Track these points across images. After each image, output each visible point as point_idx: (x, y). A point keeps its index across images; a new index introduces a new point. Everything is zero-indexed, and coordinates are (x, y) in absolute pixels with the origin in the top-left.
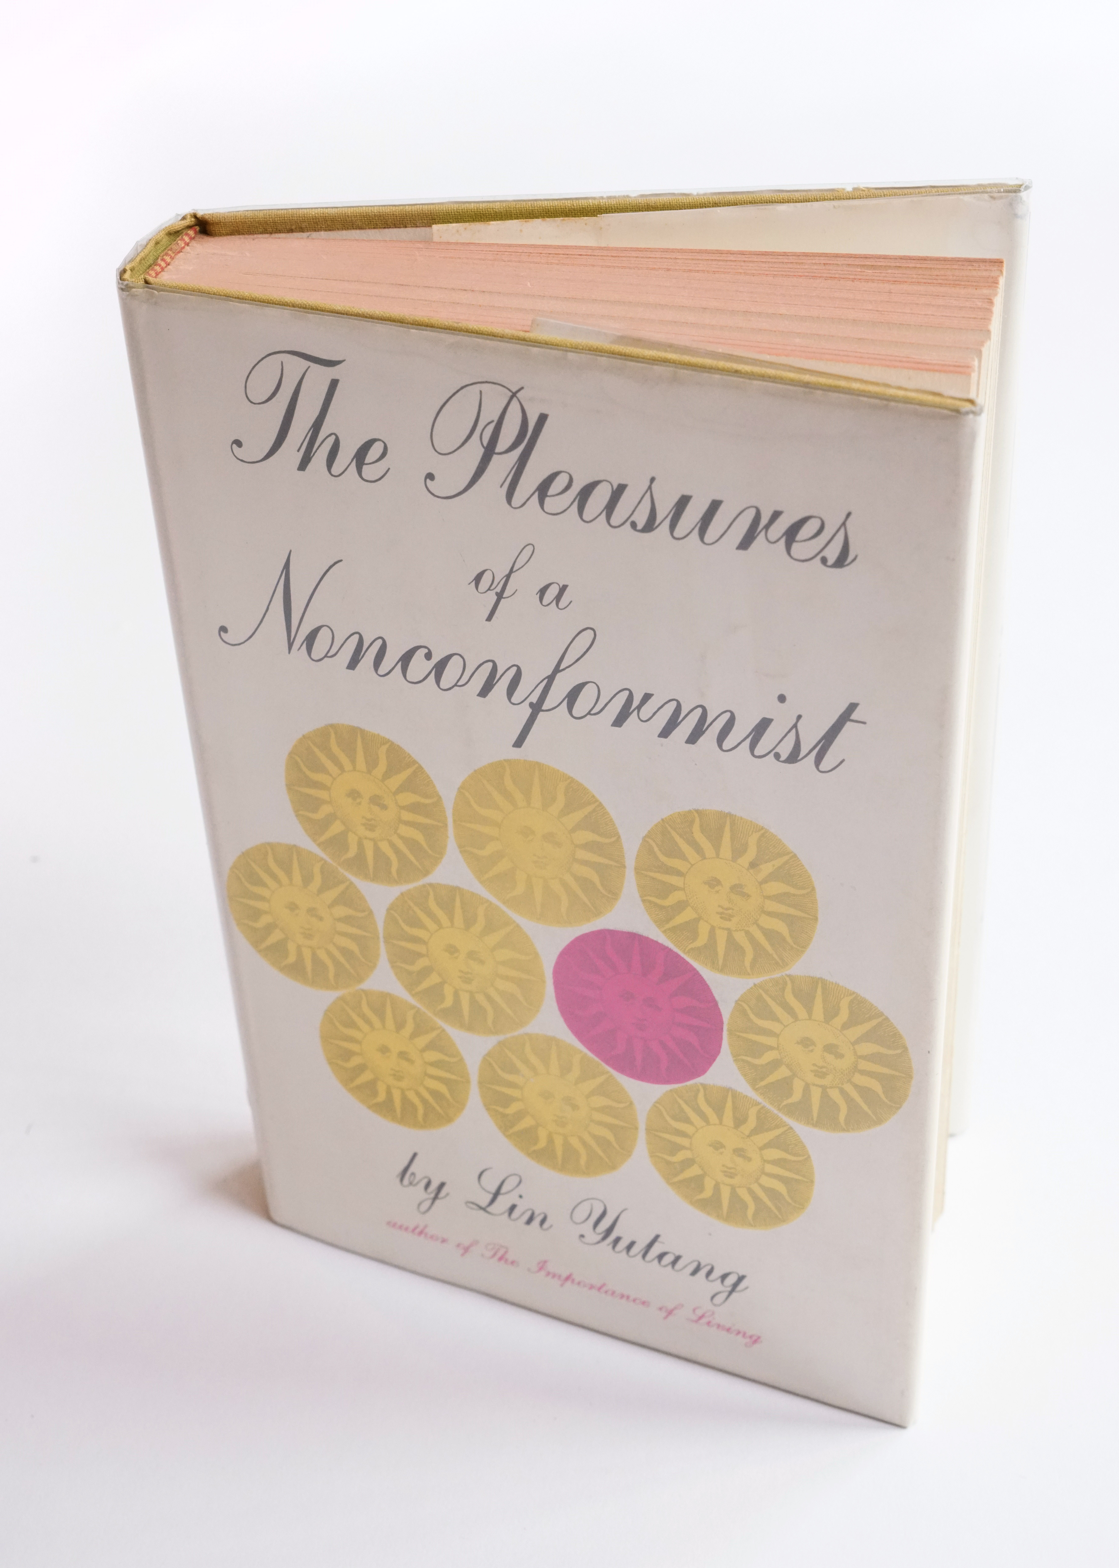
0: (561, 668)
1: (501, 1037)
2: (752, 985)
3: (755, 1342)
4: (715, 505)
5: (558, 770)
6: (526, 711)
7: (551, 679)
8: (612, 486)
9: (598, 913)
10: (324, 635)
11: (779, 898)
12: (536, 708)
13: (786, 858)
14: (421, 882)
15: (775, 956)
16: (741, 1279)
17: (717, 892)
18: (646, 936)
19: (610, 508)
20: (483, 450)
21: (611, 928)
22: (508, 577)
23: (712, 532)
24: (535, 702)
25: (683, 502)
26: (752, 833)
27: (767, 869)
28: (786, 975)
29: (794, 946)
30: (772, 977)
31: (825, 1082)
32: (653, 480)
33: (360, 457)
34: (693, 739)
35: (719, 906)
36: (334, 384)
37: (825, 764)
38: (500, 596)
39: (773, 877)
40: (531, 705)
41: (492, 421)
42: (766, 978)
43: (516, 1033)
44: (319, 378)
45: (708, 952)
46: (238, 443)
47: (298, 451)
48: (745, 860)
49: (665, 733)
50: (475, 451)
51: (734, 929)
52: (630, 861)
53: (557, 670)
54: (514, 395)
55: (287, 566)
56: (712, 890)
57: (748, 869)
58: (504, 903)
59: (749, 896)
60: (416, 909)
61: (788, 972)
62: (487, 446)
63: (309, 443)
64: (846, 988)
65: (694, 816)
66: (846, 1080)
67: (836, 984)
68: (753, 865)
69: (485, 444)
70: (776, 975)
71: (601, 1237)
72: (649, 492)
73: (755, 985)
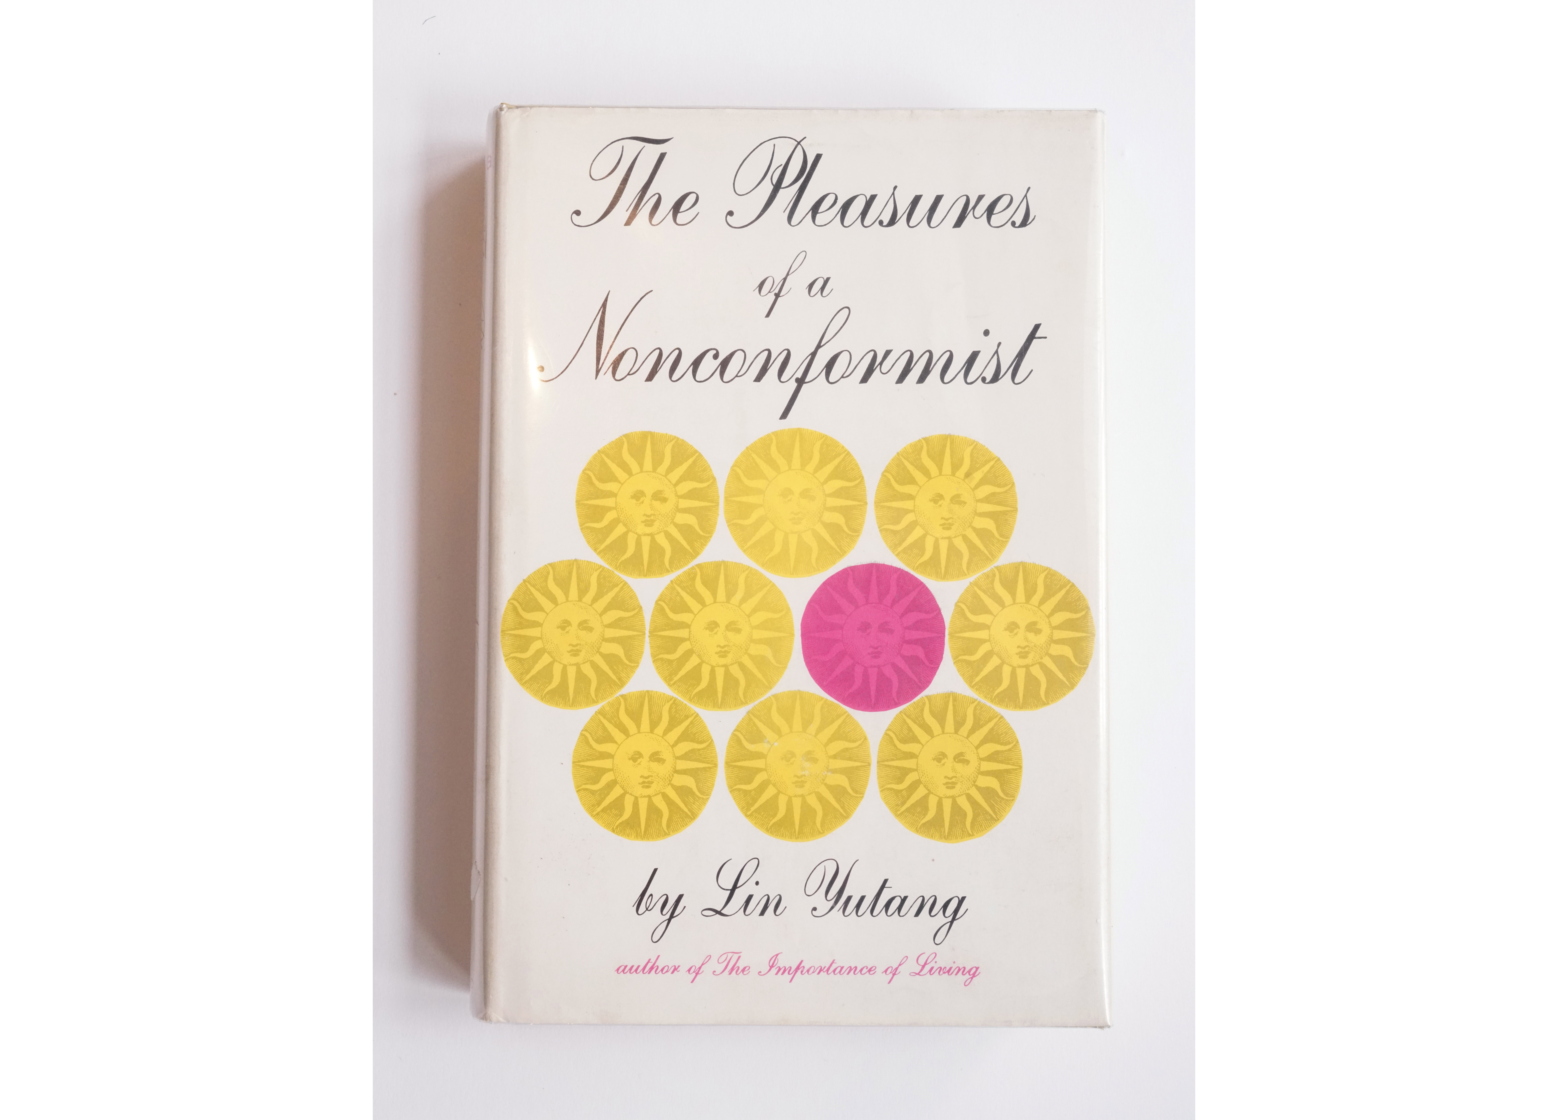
0: (821, 345)
1: (750, 707)
2: (969, 584)
3: (974, 975)
4: (938, 199)
5: (816, 431)
6: (793, 385)
7: (814, 354)
8: (866, 197)
9: (842, 553)
10: (629, 357)
11: (987, 500)
12: (801, 382)
13: (992, 463)
14: (690, 566)
15: (986, 552)
16: (961, 901)
17: (940, 506)
18: (883, 563)
19: (864, 214)
20: (772, 187)
21: (853, 565)
22: (785, 279)
23: (935, 220)
24: (800, 377)
25: (917, 200)
26: (967, 447)
27: (978, 476)
28: (994, 567)
29: (1001, 539)
30: (984, 571)
31: (1028, 661)
32: (895, 188)
33: (677, 208)
34: (922, 379)
35: (942, 518)
36: (662, 156)
37: (1019, 378)
38: (777, 296)
39: (983, 482)
40: (797, 380)
41: (782, 165)
42: (978, 574)
43: (763, 699)
44: (652, 152)
45: (932, 565)
46: (578, 213)
47: (627, 211)
48: (961, 473)
49: (901, 379)
50: (767, 188)
51: (953, 536)
52: (871, 496)
53: (819, 346)
54: (799, 143)
55: (604, 305)
56: (936, 505)
57: (964, 480)
58: (763, 565)
59: (965, 503)
60: (684, 594)
61: (996, 565)
62: (776, 183)
63: (637, 201)
64: (1041, 566)
65: (922, 443)
66: (1044, 654)
67: (1033, 564)
68: (968, 475)
69: (774, 183)
70: (987, 570)
71: (833, 902)
72: (893, 196)
73: (971, 583)
